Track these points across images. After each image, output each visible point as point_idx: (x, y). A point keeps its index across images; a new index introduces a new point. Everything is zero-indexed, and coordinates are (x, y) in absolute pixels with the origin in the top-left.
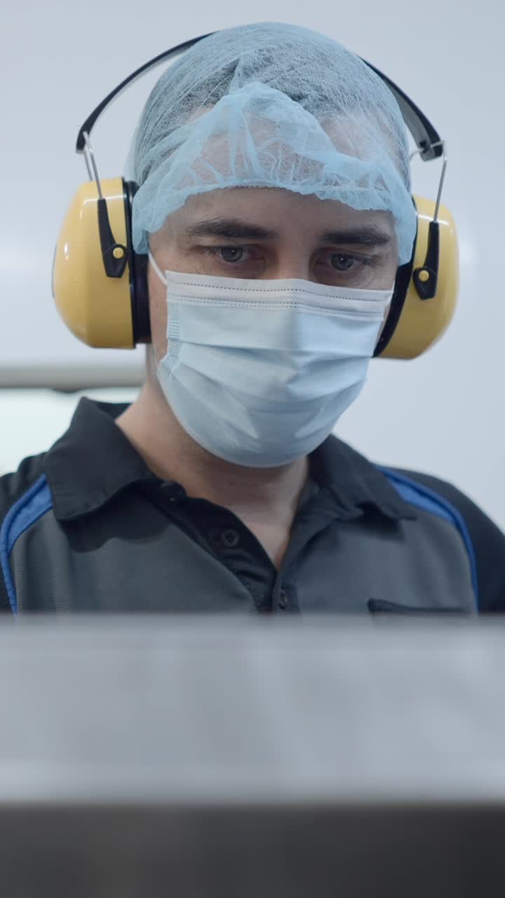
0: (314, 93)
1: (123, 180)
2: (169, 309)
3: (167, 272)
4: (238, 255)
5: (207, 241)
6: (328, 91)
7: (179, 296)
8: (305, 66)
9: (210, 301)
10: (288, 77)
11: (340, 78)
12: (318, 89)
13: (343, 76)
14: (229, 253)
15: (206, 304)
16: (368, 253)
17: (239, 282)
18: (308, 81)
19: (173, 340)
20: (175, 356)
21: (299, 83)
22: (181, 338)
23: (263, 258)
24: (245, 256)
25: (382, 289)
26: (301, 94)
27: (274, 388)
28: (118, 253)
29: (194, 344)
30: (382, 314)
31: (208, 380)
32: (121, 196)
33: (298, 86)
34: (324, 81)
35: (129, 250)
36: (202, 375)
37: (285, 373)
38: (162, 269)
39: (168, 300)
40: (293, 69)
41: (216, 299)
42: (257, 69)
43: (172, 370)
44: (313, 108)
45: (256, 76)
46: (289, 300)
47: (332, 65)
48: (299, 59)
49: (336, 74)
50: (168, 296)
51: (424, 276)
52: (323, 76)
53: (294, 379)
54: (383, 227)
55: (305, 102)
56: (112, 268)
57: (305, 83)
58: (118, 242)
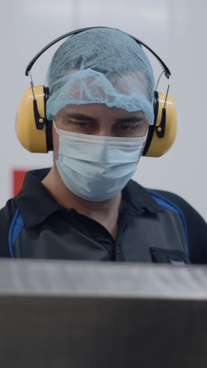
0: (112, 70)
1: (44, 87)
2: (60, 143)
3: (59, 129)
4: (85, 125)
5: (73, 120)
6: (117, 69)
7: (63, 139)
8: (110, 58)
9: (75, 142)
10: (103, 63)
11: (122, 63)
12: (113, 68)
13: (124, 62)
14: (82, 124)
15: (73, 143)
16: (134, 125)
17: (86, 135)
18: (110, 65)
19: (61, 155)
20: (61, 161)
21: (107, 66)
22: (64, 155)
23: (94, 126)
24: (88, 126)
25: (142, 137)
26: (107, 70)
27: (97, 175)
28: (41, 120)
29: (68, 157)
30: (142, 145)
31: (74, 171)
32: (43, 95)
33: (106, 67)
34: (116, 65)
35: (45, 119)
36: (71, 169)
37: (101, 171)
38: (58, 128)
39: (60, 140)
40: (105, 59)
41: (77, 141)
42: (92, 58)
43: (61, 165)
44: (111, 76)
45: (91, 61)
46: (103, 144)
47: (121, 56)
48: (108, 54)
49: (121, 61)
50: (59, 138)
51: (160, 129)
52: (116, 62)
53: (105, 173)
54: (140, 116)
55: (108, 74)
56: (39, 126)
57: (109, 66)
58: (41, 116)
